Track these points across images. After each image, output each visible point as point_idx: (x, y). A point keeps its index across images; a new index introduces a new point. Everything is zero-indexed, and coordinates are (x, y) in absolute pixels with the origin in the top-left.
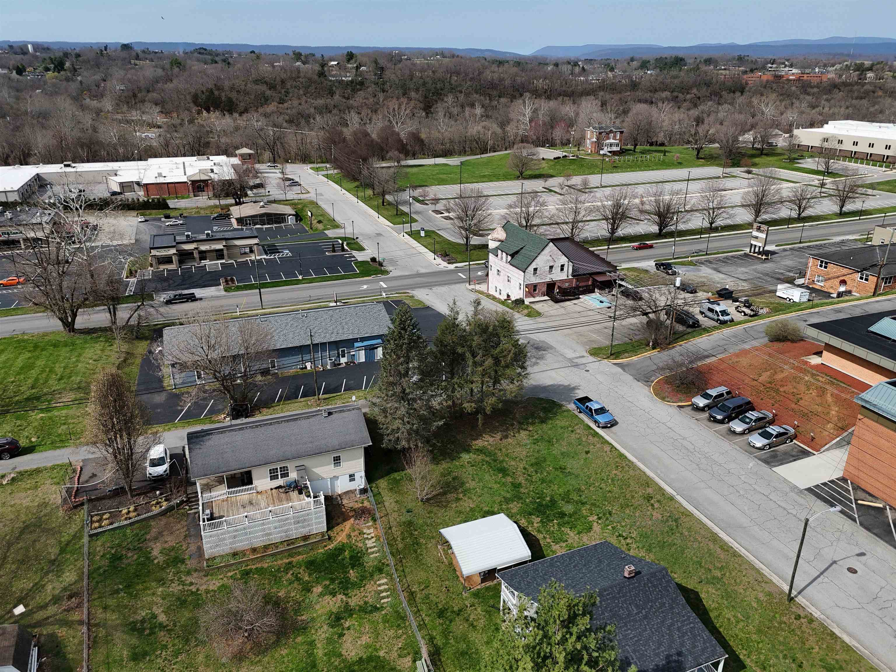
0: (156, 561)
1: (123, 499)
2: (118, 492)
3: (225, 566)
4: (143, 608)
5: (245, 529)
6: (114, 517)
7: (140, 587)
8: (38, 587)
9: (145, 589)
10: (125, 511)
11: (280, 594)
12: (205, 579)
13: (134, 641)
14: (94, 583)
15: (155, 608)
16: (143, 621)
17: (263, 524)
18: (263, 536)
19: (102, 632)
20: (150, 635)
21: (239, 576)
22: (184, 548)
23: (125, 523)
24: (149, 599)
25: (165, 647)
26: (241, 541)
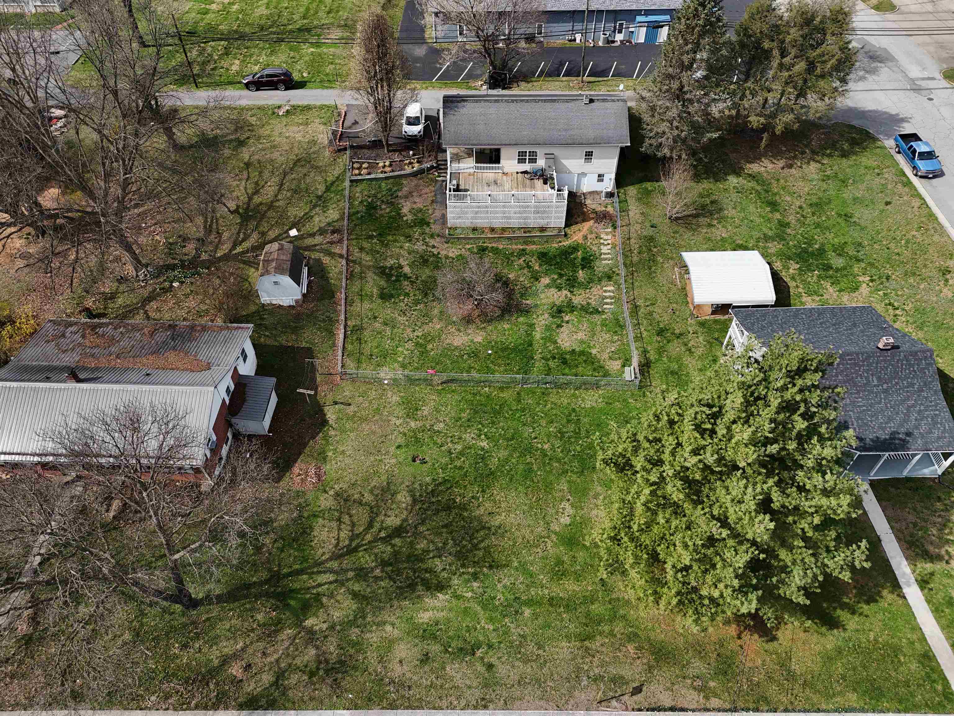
0: (405, 218)
1: (380, 151)
2: (376, 145)
3: (464, 238)
4: (392, 256)
5: (487, 207)
6: (372, 167)
7: (390, 238)
8: (307, 217)
9: (394, 241)
10: (381, 164)
11: (510, 276)
12: (446, 245)
13: (383, 283)
14: (352, 225)
15: (401, 260)
16: (391, 268)
17: (504, 207)
18: (503, 218)
19: (357, 269)
20: (396, 281)
21: (475, 250)
22: (430, 212)
23: (382, 176)
24: (397, 250)
25: (407, 295)
26: (481, 218)
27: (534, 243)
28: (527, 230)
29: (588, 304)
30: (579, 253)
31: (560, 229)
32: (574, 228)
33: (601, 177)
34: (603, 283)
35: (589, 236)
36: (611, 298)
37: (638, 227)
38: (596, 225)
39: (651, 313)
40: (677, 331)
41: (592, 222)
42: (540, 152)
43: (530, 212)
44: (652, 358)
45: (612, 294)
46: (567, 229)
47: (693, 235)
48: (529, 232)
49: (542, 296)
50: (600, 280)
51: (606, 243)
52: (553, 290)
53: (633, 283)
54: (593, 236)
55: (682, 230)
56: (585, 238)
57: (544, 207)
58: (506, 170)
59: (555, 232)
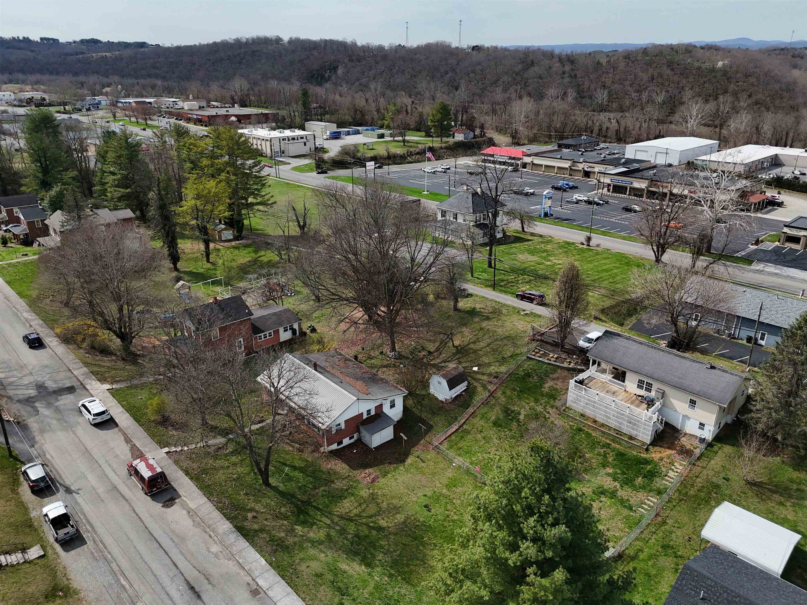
0: (543, 389)
1: (557, 349)
2: (555, 345)
3: (572, 418)
4: (519, 405)
5: (594, 402)
6: (545, 355)
7: (526, 395)
9: (526, 398)
10: (551, 355)
11: (586, 455)
12: (557, 416)
13: (501, 417)
14: (509, 379)
15: (522, 410)
16: (513, 412)
17: (606, 407)
18: (604, 415)
19: (493, 402)
20: (510, 419)
21: (574, 428)
22: (562, 393)
23: (546, 361)
24: (524, 404)
25: (511, 430)
26: (589, 409)
27: (620, 444)
28: (618, 432)
29: (628, 500)
30: (649, 467)
31: (644, 444)
32: (657, 448)
33: (702, 426)
34: (651, 494)
35: (665, 459)
36: (649, 506)
37: (711, 473)
38: (677, 455)
39: (671, 533)
40: (679, 553)
41: (675, 451)
42: (656, 386)
43: (624, 419)
44: (641, 557)
45: (652, 504)
46: (651, 447)
47: (759, 502)
48: (621, 435)
49: (599, 478)
50: (650, 491)
51: (675, 470)
52: (610, 479)
53: (674, 506)
54: (668, 461)
55: (750, 494)
56: (661, 459)
57: (635, 420)
58: (627, 390)
59: (639, 444)
